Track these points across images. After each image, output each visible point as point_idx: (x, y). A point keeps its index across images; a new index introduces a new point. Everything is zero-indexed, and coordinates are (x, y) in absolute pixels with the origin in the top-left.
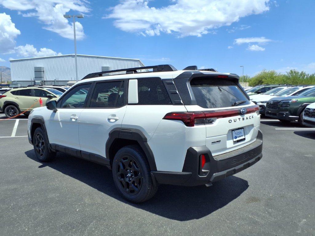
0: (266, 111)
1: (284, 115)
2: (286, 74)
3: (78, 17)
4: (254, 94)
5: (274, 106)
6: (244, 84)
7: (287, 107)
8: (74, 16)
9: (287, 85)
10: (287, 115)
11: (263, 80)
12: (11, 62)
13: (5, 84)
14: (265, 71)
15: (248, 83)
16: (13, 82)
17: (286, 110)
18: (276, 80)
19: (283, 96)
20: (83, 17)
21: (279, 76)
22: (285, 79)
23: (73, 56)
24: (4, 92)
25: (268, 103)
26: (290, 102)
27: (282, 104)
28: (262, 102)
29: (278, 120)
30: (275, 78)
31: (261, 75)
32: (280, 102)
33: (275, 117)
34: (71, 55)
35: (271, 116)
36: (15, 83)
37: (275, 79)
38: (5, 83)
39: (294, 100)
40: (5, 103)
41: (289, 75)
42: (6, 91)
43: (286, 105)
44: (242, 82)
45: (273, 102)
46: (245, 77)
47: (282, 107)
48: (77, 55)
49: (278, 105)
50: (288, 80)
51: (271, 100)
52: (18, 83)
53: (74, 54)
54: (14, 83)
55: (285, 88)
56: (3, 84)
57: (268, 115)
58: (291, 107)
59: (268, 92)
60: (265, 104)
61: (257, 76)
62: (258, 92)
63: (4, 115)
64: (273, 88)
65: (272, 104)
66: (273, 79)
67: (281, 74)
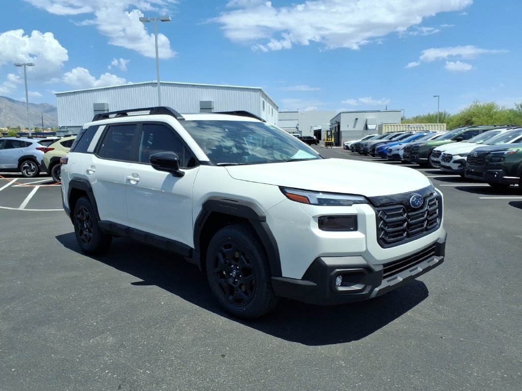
0: (467, 170)
1: (496, 176)
2: (515, 108)
3: (163, 21)
4: (451, 143)
5: (478, 161)
6: (439, 126)
7: (500, 161)
8: (155, 19)
9: (508, 126)
10: (500, 175)
11: (473, 119)
12: (58, 97)
13: (48, 132)
14: (478, 104)
15: (445, 125)
16: (61, 128)
17: (499, 167)
18: (495, 119)
19: (498, 144)
20: (170, 21)
21: (502, 112)
22: (512, 117)
23: (154, 85)
24: (51, 142)
25: (469, 156)
26: (506, 152)
27: (492, 157)
28: (461, 155)
29: (487, 185)
30: (495, 115)
31: (469, 110)
32: (489, 153)
33: (480, 178)
34: (152, 83)
35: (475, 177)
36: (64, 131)
37: (494, 117)
38: (47, 130)
39: (515, 150)
40: (51, 159)
41: (519, 110)
42: (53, 141)
43: (499, 158)
44: (437, 123)
45: (478, 153)
46: (442, 114)
47: (492, 162)
48: (161, 83)
49: (485, 159)
50: (518, 118)
51: (475, 150)
52: (68, 129)
53: (156, 82)
54: (62, 130)
55: (504, 131)
56: (45, 131)
57: (469, 176)
58: (507, 161)
59: (474, 138)
60: (465, 158)
61: (463, 112)
62: (458, 139)
63: (50, 179)
64: (484, 131)
65: (476, 158)
66: (491, 117)
67: (506, 108)
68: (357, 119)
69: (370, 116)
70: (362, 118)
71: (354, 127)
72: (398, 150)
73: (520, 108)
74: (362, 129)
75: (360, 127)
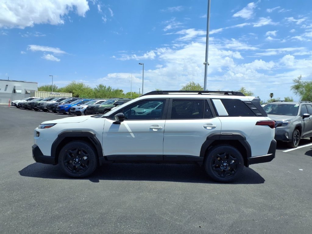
2: (96, 88)
22: (96, 92)
66: (82, 90)
68: (7, 85)
69: (17, 84)
70: (12, 85)
71: (6, 90)
72: (79, 109)
73: (99, 87)
74: (11, 92)
75: (10, 90)
